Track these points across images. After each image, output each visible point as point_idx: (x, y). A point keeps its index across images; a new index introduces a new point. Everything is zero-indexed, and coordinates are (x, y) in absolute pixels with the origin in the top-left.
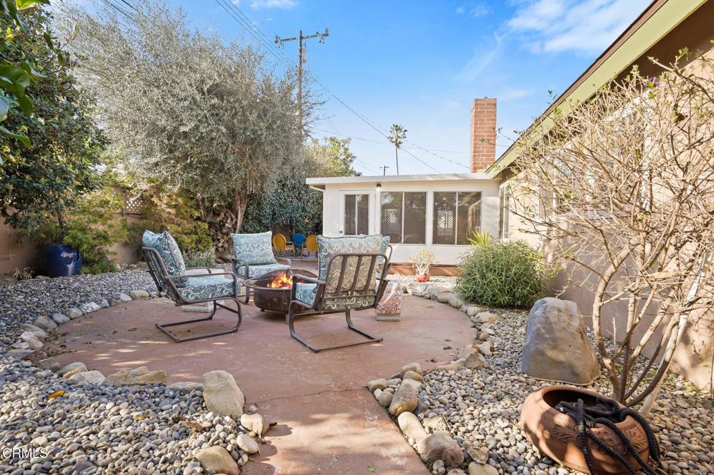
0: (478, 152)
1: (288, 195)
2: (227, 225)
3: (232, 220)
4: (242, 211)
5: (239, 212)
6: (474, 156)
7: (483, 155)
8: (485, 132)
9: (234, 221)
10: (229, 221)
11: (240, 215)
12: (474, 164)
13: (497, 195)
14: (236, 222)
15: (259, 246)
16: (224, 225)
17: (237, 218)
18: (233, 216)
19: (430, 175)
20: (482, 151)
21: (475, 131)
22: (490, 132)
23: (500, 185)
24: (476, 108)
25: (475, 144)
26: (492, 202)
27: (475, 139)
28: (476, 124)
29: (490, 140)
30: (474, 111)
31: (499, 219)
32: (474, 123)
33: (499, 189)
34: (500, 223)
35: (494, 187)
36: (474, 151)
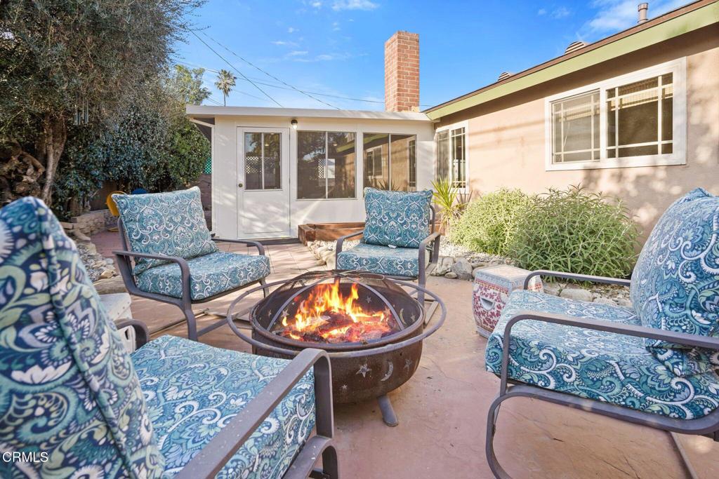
0: (402, 91)
1: (128, 134)
2: (25, 178)
3: (36, 169)
4: (56, 154)
5: (51, 158)
6: (399, 95)
7: (408, 95)
8: (409, 69)
9: (41, 171)
10: (30, 171)
11: (52, 162)
12: (399, 103)
13: (433, 140)
14: (45, 174)
16: (19, 179)
17: (46, 166)
18: (38, 164)
19: (366, 112)
20: (407, 91)
21: (399, 68)
22: (413, 70)
23: (435, 128)
24: (399, 42)
25: (399, 81)
26: (427, 147)
27: (399, 77)
28: (399, 59)
29: (414, 79)
30: (395, 45)
31: (434, 166)
32: (396, 58)
33: (434, 133)
34: (439, 170)
35: (428, 131)
36: (398, 90)
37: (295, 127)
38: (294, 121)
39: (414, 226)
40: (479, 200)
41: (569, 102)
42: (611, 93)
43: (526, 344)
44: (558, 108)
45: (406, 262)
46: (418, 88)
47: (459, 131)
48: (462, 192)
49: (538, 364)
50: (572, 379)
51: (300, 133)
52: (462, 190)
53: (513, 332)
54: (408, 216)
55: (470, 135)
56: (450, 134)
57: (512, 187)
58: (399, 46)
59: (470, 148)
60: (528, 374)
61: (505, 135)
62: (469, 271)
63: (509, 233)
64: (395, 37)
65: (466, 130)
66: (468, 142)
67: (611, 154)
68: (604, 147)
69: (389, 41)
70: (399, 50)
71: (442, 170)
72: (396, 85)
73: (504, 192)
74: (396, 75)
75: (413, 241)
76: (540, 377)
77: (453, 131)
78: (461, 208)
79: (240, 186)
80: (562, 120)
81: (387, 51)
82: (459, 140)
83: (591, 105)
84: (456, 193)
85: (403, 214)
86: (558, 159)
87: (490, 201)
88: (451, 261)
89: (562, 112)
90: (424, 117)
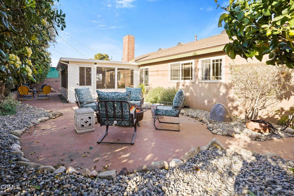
7: (131, 56)
8: (131, 47)
12: (128, 58)
13: (138, 71)
15: (89, 94)
20: (130, 54)
21: (128, 47)
22: (133, 48)
23: (139, 67)
24: (128, 38)
25: (128, 51)
26: (137, 73)
27: (128, 50)
28: (128, 44)
29: (133, 50)
30: (127, 39)
31: (139, 79)
32: (127, 43)
33: (139, 68)
34: (140, 80)
35: (137, 68)
36: (128, 54)
37: (96, 66)
38: (96, 64)
39: (138, 96)
40: (152, 89)
41: (174, 65)
42: (182, 65)
43: (159, 109)
44: (172, 66)
45: (138, 103)
46: (134, 53)
47: (147, 69)
48: (147, 87)
49: (160, 112)
50: (164, 113)
51: (97, 68)
52: (147, 86)
53: (157, 108)
54: (137, 94)
55: (150, 71)
56: (144, 69)
57: (161, 86)
58: (128, 40)
59: (150, 75)
60: (159, 113)
61: (159, 73)
62: (150, 107)
63: (159, 98)
64: (127, 36)
65: (149, 69)
66: (149, 73)
67: (182, 79)
68: (181, 77)
69: (125, 37)
70: (128, 41)
71: (141, 81)
72: (127, 52)
73: (159, 87)
74: (127, 49)
75: (138, 99)
76: (160, 113)
77: (145, 69)
78: (147, 92)
79: (78, 84)
80: (172, 71)
81: (124, 40)
82: (147, 73)
83: (179, 67)
84: (145, 87)
85: (136, 93)
86: (172, 79)
87: (155, 90)
88: (145, 105)
89: (173, 67)
90: (136, 64)
